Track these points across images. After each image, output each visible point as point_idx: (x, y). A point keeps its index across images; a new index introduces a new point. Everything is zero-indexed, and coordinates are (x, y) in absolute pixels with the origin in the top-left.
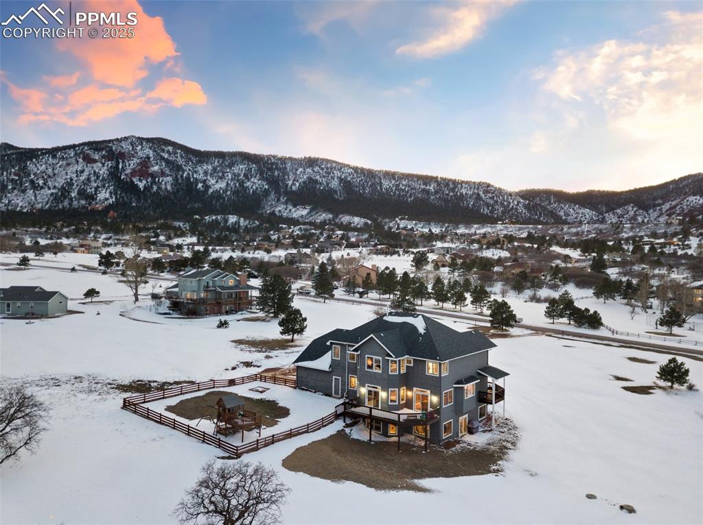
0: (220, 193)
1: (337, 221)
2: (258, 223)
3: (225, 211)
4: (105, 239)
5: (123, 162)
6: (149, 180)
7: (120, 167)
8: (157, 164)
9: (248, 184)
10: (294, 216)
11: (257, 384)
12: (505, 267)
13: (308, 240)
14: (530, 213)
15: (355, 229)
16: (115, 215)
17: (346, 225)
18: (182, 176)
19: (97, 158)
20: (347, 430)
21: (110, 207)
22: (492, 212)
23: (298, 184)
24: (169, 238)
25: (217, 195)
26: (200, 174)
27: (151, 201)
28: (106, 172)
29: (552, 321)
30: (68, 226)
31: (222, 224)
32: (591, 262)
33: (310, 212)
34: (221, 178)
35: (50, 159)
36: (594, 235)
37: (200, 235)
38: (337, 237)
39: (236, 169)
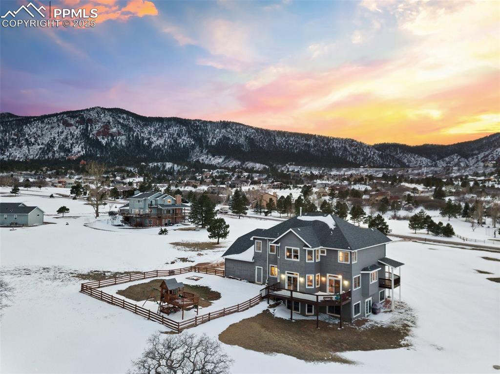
0: (160, 148)
1: (244, 166)
2: (187, 168)
3: (164, 159)
4: (77, 179)
5: (91, 126)
6: (110, 138)
7: (89, 129)
8: (115, 127)
9: (180, 141)
10: (213, 163)
11: (192, 274)
12: (371, 196)
13: (223, 179)
14: (383, 160)
15: (257, 172)
16: (85, 163)
17: (250, 169)
18: (133, 136)
19: (73, 123)
20: (271, 310)
21: (82, 157)
22: (355, 159)
23: (215, 141)
24: (123, 178)
25: (158, 149)
26: (145, 134)
27: (111, 153)
28: (79, 133)
29: (414, 231)
30: (51, 170)
31: (161, 169)
32: (433, 193)
33: (225, 160)
34: (160, 137)
35: (40, 124)
36: (431, 175)
37: (145, 176)
38: (244, 177)
39: (171, 130)
